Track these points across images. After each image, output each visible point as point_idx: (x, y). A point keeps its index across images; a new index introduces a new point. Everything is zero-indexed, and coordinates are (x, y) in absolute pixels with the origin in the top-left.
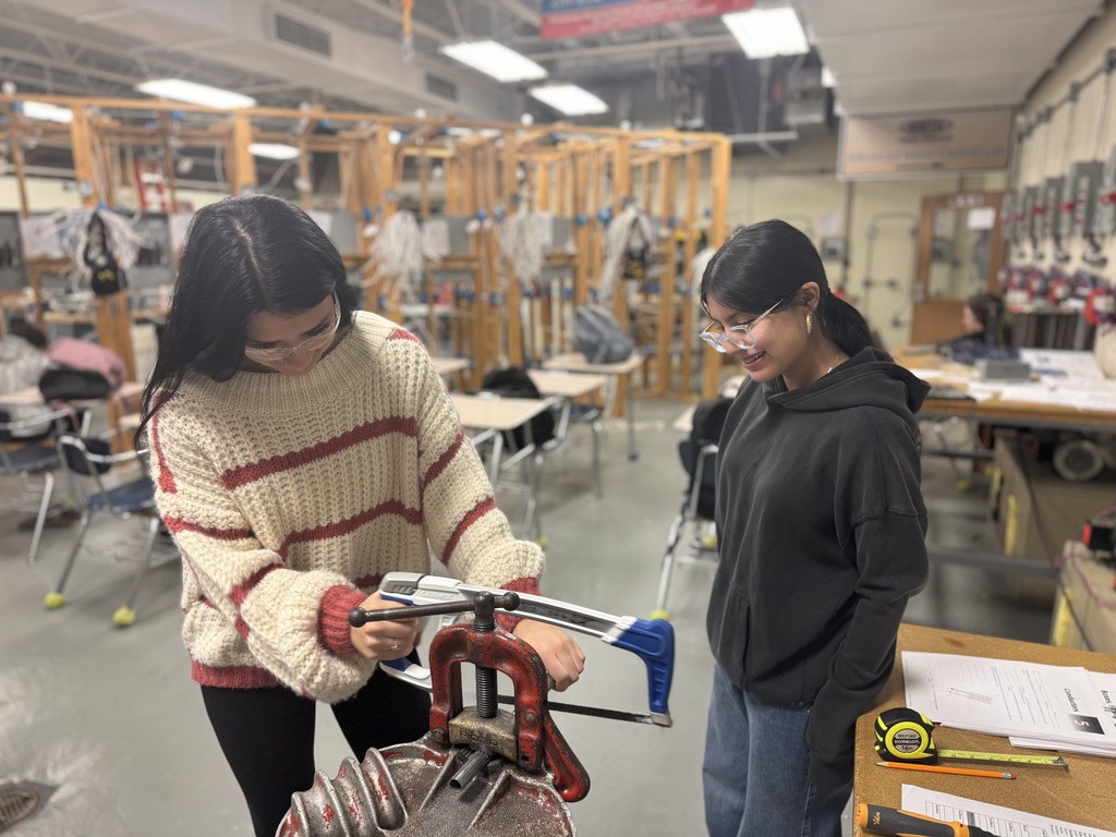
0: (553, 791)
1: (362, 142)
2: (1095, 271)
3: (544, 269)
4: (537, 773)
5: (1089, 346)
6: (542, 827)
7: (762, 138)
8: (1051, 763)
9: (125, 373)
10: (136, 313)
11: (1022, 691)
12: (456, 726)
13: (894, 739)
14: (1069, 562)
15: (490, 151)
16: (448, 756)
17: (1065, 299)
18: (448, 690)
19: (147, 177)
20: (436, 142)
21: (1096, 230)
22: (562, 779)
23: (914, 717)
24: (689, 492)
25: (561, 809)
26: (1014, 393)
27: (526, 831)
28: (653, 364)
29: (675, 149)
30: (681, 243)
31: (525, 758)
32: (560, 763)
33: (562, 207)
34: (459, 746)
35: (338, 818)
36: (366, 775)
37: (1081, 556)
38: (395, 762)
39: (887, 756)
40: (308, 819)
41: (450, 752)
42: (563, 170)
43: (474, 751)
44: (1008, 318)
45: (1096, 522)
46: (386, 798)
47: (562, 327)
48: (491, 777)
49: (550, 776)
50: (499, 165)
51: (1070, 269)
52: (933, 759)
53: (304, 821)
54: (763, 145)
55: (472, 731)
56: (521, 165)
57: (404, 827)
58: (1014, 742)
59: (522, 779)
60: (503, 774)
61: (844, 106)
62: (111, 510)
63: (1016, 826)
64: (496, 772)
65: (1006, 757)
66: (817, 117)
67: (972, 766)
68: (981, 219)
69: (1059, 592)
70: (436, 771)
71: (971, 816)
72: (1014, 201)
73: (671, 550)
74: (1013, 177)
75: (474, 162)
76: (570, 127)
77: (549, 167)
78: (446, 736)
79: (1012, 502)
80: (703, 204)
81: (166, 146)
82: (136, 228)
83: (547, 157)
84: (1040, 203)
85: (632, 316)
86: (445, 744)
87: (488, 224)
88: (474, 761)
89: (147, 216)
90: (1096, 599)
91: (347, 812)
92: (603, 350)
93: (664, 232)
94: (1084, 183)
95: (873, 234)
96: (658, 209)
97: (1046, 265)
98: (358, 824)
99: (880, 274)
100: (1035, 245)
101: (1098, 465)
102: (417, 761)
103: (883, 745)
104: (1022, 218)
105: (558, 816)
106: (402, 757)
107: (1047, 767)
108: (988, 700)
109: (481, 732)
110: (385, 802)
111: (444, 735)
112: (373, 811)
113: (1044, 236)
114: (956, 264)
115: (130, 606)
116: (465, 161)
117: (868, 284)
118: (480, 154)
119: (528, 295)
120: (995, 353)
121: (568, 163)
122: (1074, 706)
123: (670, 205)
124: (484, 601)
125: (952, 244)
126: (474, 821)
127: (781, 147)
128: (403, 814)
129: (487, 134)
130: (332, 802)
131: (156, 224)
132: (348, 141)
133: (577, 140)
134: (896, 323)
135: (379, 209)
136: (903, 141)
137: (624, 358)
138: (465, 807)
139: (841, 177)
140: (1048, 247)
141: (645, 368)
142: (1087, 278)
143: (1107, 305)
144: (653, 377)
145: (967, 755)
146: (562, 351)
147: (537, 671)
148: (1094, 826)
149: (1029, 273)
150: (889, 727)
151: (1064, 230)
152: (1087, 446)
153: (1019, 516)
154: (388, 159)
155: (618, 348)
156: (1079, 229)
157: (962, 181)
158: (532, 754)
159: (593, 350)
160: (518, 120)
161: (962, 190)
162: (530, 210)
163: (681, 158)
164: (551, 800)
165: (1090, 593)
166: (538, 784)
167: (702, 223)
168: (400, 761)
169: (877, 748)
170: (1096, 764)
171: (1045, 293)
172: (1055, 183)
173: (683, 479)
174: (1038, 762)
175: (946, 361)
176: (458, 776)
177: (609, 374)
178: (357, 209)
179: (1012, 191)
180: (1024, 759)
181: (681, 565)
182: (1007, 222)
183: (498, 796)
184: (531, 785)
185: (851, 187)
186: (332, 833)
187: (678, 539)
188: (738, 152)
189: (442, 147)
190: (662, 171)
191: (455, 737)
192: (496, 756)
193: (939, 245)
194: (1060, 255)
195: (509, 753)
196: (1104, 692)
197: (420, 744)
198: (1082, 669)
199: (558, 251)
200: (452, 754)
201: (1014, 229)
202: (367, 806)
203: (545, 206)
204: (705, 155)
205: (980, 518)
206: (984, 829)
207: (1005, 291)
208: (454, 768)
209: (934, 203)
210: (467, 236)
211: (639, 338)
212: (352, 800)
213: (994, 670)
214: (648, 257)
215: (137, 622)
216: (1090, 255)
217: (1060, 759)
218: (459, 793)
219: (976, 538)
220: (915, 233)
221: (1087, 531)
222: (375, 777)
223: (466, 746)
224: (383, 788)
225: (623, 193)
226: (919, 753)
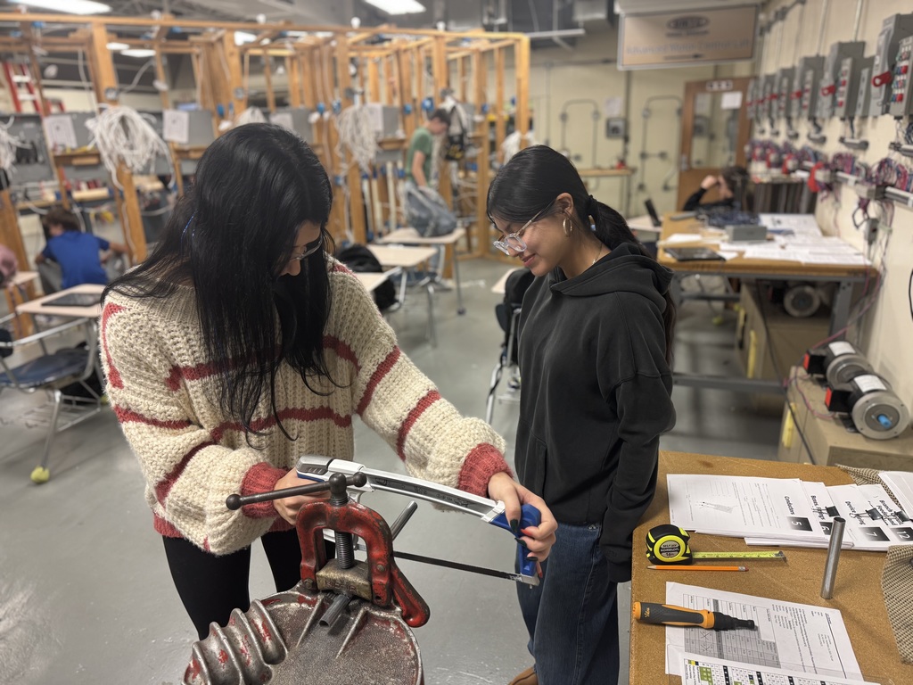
0: (402, 622)
1: (211, 45)
2: (817, 148)
3: (377, 154)
4: (388, 608)
5: (811, 210)
6: (394, 651)
7: (555, 34)
8: (773, 556)
9: (16, 263)
10: (21, 205)
11: (754, 501)
12: (321, 577)
13: (660, 548)
14: (793, 383)
15: (326, 49)
16: (317, 599)
17: (794, 171)
18: (313, 550)
19: (17, 79)
20: (277, 43)
21: (818, 114)
22: (408, 611)
23: (674, 531)
24: (506, 344)
25: (408, 636)
26: (756, 252)
27: (381, 655)
28: (474, 230)
29: (484, 45)
30: (492, 124)
31: (378, 598)
32: (405, 599)
33: (390, 101)
34: (325, 591)
35: (231, 660)
36: (251, 622)
37: (801, 378)
38: (275, 607)
39: (656, 561)
40: (207, 664)
41: (319, 597)
42: (390, 64)
43: (338, 595)
44: (751, 188)
45: (813, 352)
46: (270, 639)
47: (398, 203)
48: (352, 614)
49: (398, 609)
50: (334, 61)
51: (799, 145)
52: (689, 560)
53: (204, 666)
54: (556, 40)
55: (335, 581)
56: (352, 60)
57: (285, 661)
58: (748, 541)
59: (377, 613)
60: (362, 611)
61: (622, 7)
62: (17, 387)
63: (748, 608)
64: (356, 610)
65: (741, 555)
66: (601, 15)
67: (718, 563)
68: (731, 100)
69: (786, 406)
70: (309, 612)
71: (716, 602)
72: (756, 87)
73: (492, 391)
74: (756, 66)
75: (311, 61)
76: (394, 28)
77: (377, 64)
78: (315, 584)
79: (752, 334)
80: (509, 94)
81: (31, 53)
82: (10, 132)
83: (376, 53)
84: (776, 90)
85: (455, 192)
86: (314, 590)
87: (327, 115)
88: (338, 603)
89: (22, 119)
90: (812, 412)
91: (238, 653)
92: (432, 224)
93: (478, 118)
94: (809, 76)
95: (647, 114)
96: (472, 97)
97: (780, 140)
98: (248, 662)
99: (653, 148)
100: (772, 125)
101: (816, 303)
102: (293, 605)
103: (652, 553)
104: (762, 101)
105: (406, 640)
106: (281, 602)
107: (771, 560)
108: (729, 510)
109: (342, 580)
110: (268, 642)
111: (313, 584)
112: (259, 650)
113: (779, 117)
114: (712, 137)
115: (44, 467)
116: (303, 59)
117: (644, 156)
118: (317, 53)
119: (366, 177)
120: (740, 217)
121: (393, 59)
122: (791, 510)
123: (482, 95)
124: (337, 482)
125: (709, 121)
126: (340, 651)
127: (571, 41)
128: (283, 650)
129: (321, 35)
130: (225, 647)
131: (31, 125)
132: (199, 45)
133: (400, 39)
134: (666, 188)
135: (230, 106)
136: (669, 35)
137: (450, 232)
138: (333, 640)
139: (620, 68)
140: (782, 126)
141: (468, 235)
142: (810, 152)
143: (825, 177)
144: (475, 241)
145: (714, 555)
146: (399, 226)
147: (383, 532)
148: (803, 603)
149: (767, 146)
150: (656, 540)
151: (794, 114)
152: (808, 290)
153: (757, 346)
154: (235, 61)
155: (445, 222)
156: (805, 113)
157: (716, 68)
158: (384, 595)
159: (424, 225)
160: (348, 24)
161: (717, 78)
162: (364, 101)
163: (491, 52)
164: (400, 628)
165: (808, 407)
166: (390, 616)
167: (509, 110)
168: (279, 606)
169: (648, 555)
170: (806, 554)
171: (779, 164)
172: (788, 73)
173: (501, 334)
174: (765, 556)
175: (703, 226)
176: (326, 617)
177: (437, 245)
178: (211, 105)
179: (756, 78)
180: (754, 555)
181: (500, 402)
182: (751, 104)
183: (358, 629)
184: (384, 618)
185: (629, 75)
186: (227, 672)
187: (497, 382)
188: (535, 45)
189: (284, 48)
190: (474, 64)
191: (321, 584)
192: (355, 597)
193: (699, 122)
194: (791, 133)
195: (364, 595)
196: (813, 497)
197: (294, 592)
198: (798, 479)
199: (390, 136)
200: (320, 597)
201: (757, 111)
202: (255, 648)
203: (377, 98)
204: (509, 50)
205: (729, 346)
206: (725, 613)
207: (749, 161)
208: (322, 609)
209: (695, 88)
210: (310, 125)
211: (461, 210)
212: (241, 644)
213: (734, 484)
214: (466, 141)
215: (51, 478)
216: (814, 135)
217: (780, 552)
218: (327, 630)
219: (726, 363)
220: (680, 112)
221: (807, 358)
222: (259, 622)
223: (331, 591)
224: (266, 631)
225: (442, 85)
226: (679, 557)
